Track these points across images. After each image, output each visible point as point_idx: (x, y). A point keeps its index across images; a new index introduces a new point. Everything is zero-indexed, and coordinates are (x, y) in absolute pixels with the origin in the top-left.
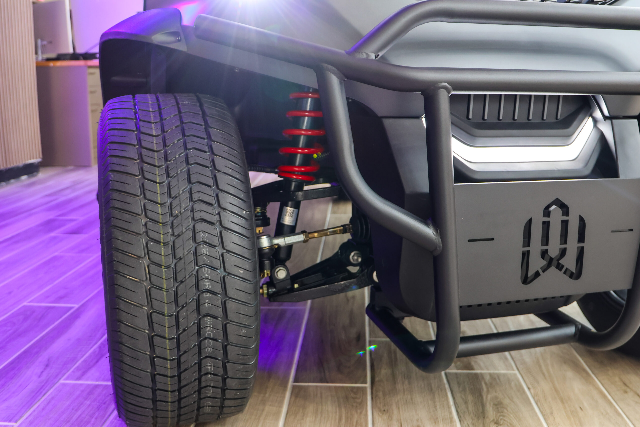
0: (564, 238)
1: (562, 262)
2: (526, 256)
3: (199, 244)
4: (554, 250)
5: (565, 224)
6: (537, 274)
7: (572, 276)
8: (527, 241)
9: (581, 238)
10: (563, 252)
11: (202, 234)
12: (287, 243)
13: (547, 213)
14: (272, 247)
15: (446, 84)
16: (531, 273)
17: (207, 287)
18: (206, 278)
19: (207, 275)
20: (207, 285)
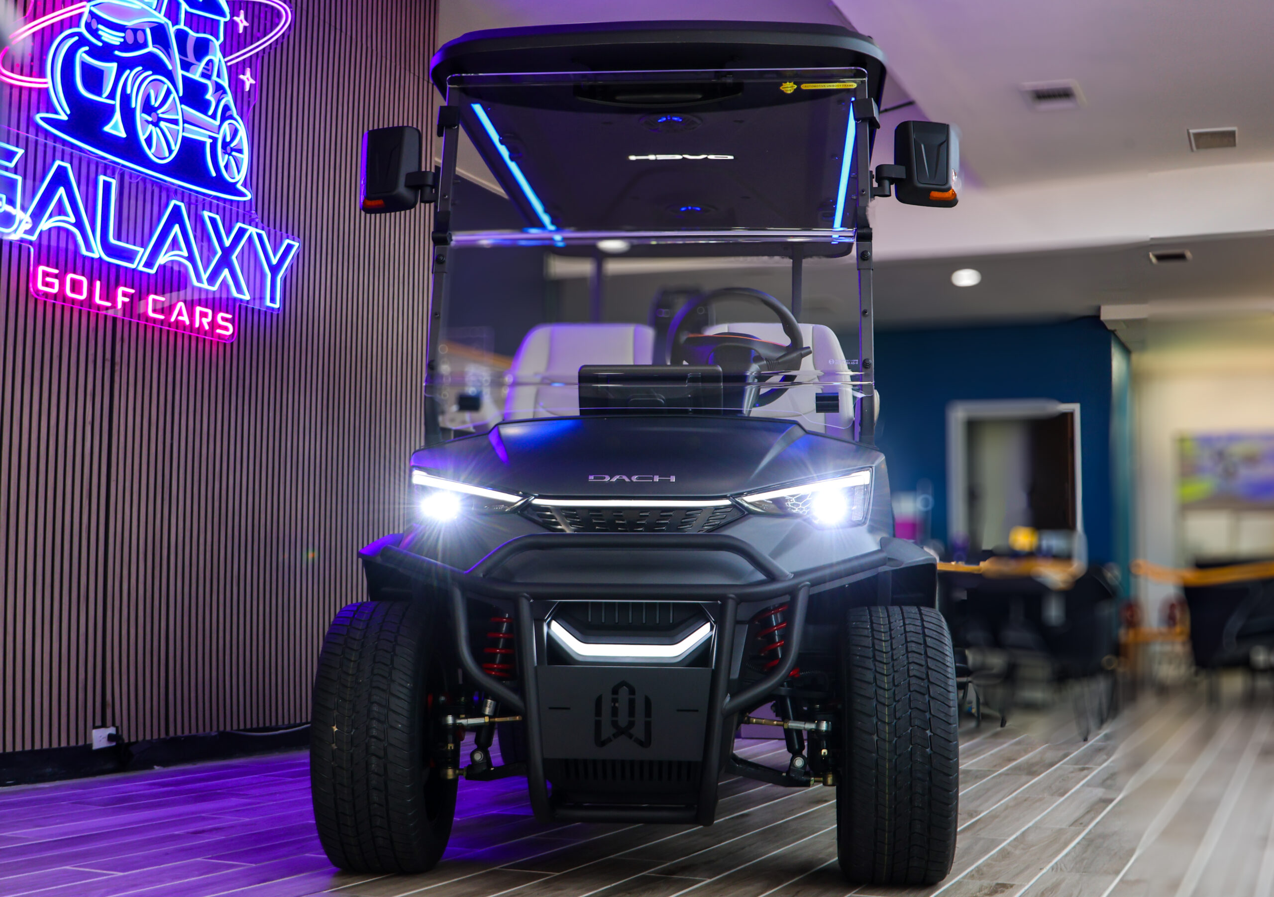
0: (632, 712)
1: (632, 731)
2: (598, 724)
3: (373, 703)
4: (623, 720)
5: (632, 703)
6: (609, 740)
7: (641, 744)
8: (598, 712)
9: (648, 713)
10: (631, 724)
11: (375, 697)
12: (469, 723)
13: (615, 691)
14: (454, 724)
15: (526, 594)
16: (604, 737)
17: (374, 734)
18: (374, 728)
19: (375, 726)
20: (374, 733)
